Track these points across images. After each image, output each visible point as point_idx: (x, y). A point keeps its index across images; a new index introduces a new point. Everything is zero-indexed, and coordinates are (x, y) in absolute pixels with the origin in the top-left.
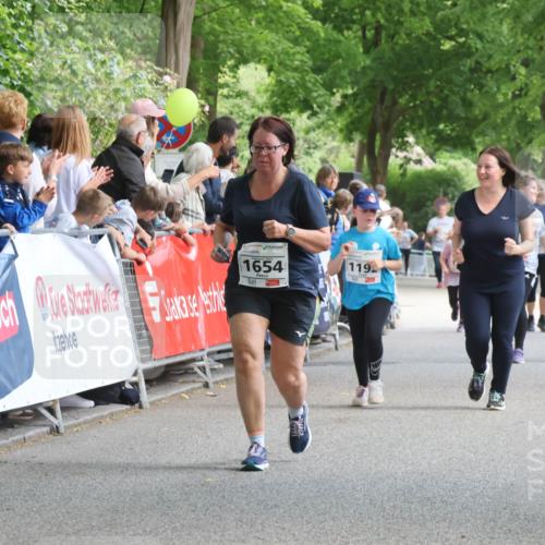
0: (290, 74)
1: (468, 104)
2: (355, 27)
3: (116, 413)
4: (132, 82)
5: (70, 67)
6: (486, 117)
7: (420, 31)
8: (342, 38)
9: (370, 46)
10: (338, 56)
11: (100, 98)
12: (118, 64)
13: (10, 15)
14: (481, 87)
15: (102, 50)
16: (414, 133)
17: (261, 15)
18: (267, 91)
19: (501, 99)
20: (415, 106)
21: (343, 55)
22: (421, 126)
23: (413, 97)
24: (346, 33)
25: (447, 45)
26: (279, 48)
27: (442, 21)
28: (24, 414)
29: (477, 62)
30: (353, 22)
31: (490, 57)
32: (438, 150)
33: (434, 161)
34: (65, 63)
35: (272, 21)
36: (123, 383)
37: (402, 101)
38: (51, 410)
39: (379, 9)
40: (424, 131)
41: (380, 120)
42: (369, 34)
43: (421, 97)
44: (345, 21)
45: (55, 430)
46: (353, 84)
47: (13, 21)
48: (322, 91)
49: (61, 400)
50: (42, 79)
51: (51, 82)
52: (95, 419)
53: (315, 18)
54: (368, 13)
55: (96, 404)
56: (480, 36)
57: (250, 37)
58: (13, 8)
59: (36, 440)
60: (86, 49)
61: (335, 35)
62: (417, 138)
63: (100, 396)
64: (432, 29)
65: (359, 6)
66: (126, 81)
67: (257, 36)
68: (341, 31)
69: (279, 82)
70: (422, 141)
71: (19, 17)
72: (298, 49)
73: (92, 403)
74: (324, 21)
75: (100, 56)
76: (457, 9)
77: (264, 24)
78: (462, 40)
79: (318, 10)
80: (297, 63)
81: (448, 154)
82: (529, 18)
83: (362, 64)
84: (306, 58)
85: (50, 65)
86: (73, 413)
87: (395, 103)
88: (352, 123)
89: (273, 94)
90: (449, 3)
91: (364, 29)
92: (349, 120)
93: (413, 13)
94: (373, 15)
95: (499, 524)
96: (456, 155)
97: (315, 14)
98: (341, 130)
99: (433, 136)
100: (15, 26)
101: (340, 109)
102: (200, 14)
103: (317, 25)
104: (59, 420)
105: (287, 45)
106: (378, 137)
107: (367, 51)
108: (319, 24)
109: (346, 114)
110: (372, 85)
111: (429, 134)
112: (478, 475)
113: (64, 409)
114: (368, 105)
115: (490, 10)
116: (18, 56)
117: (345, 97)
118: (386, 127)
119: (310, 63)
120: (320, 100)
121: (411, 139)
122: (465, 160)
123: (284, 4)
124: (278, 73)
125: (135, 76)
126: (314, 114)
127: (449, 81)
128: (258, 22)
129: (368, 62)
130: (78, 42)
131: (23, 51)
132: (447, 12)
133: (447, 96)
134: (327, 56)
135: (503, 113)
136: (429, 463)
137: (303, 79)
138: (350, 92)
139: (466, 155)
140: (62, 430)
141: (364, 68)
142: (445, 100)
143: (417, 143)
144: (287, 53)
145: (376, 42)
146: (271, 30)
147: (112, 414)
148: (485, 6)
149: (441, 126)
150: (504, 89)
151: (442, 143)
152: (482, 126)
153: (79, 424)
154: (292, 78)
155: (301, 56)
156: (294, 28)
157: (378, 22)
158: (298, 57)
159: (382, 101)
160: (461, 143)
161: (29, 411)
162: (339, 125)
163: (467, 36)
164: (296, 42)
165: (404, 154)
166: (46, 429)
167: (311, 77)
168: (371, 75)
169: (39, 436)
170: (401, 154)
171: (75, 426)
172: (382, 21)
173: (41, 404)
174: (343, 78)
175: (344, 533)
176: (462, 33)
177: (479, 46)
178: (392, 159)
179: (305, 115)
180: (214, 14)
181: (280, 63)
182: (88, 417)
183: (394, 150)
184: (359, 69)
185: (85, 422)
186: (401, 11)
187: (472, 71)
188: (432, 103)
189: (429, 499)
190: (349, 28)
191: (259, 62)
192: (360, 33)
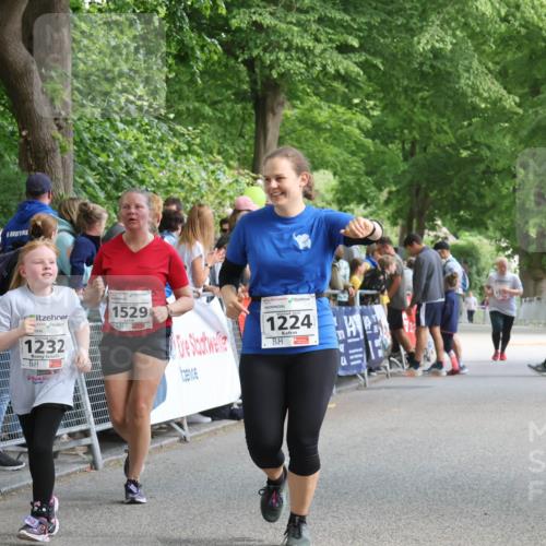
0: (348, 177)
1: (481, 197)
2: (397, 141)
3: (228, 426)
4: (235, 184)
5: (189, 175)
6: (494, 206)
7: (446, 143)
8: (386, 150)
9: (408, 155)
10: (384, 163)
11: (212, 198)
12: (224, 172)
13: (146, 140)
14: (490, 184)
15: (213, 163)
16: (441, 217)
17: (327, 135)
18: (332, 190)
19: (505, 191)
20: (442, 198)
21: (388, 162)
22: (446, 214)
23: (441, 192)
24: (390, 146)
25: (465, 154)
26: (341, 158)
27: (461, 136)
28: (161, 428)
29: (488, 167)
30: (395, 138)
31: (497, 161)
32: (458, 230)
33: (457, 238)
34: (185, 172)
35: (335, 139)
36: (231, 405)
37: (431, 195)
38: (180, 424)
39: (414, 128)
40: (449, 217)
41: (416, 209)
42: (408, 146)
43: (446, 192)
44: (389, 137)
45: (184, 440)
46: (396, 184)
47: (149, 144)
48: (373, 189)
49: (188, 417)
50: (170, 184)
51: (177, 186)
52: (212, 431)
53: (366, 137)
54: (406, 131)
55: (213, 420)
56: (489, 148)
57: (320, 151)
58: (148, 134)
59: (170, 447)
60: (201, 163)
61: (382, 148)
62: (443, 221)
63: (216, 414)
64: (453, 141)
65: (400, 127)
66: (230, 184)
67: (324, 150)
68: (386, 145)
69: (342, 183)
70: (448, 223)
71: (152, 141)
72: (355, 158)
73: (209, 419)
74: (373, 138)
75: (212, 167)
76: (472, 128)
77: (329, 141)
78: (475, 150)
79: (368, 131)
80: (354, 169)
81: (467, 234)
82: (524, 133)
83: (402, 169)
84: (361, 165)
85: (175, 174)
86: (196, 427)
87: (427, 196)
88: (397, 212)
89: (337, 191)
90: (466, 123)
91: (403, 143)
92: (394, 209)
93: (438, 132)
94: (410, 132)
95: (512, 504)
96: (473, 233)
97: (367, 134)
98: (389, 218)
99: (456, 220)
100: (149, 148)
101: (387, 202)
102: (283, 134)
103: (368, 142)
104: (186, 432)
105: (346, 156)
106: (415, 221)
107: (406, 159)
108: (370, 141)
109: (391, 205)
110: (410, 185)
111: (452, 218)
112: (496, 468)
113: (189, 424)
114: (408, 198)
115: (497, 128)
116: (151, 169)
117: (390, 193)
118: (421, 214)
119: (364, 168)
120: (372, 194)
121: (439, 222)
122: (480, 237)
123: (344, 127)
124: (340, 177)
125: (237, 181)
126: (368, 205)
127: (467, 181)
128: (325, 140)
129: (406, 167)
130: (196, 158)
131: (155, 166)
132: (464, 130)
133: (466, 191)
134: (375, 163)
135: (506, 203)
136: (459, 461)
137: (359, 180)
138: (394, 189)
139: (480, 233)
140: (188, 439)
141: (404, 172)
142: (464, 194)
143: (444, 225)
144: (348, 162)
145: (412, 153)
146: (335, 146)
147: (224, 427)
148: (492, 125)
149: (462, 213)
150: (507, 184)
151: (462, 225)
152: (491, 212)
153: (201, 435)
154: (351, 180)
155: (357, 164)
156: (352, 144)
157: (414, 138)
158: (355, 164)
159: (417, 194)
160: (476, 225)
161: (164, 426)
162: (387, 213)
163: (479, 147)
164: (353, 153)
165: (434, 233)
166: (177, 439)
167: (365, 179)
168: (409, 177)
169: (172, 444)
170: (432, 233)
171: (197, 436)
172: (417, 136)
173: (172, 421)
174: (387, 179)
175: (397, 513)
176: (476, 144)
177: (489, 154)
178: (425, 237)
179: (362, 206)
180: (293, 135)
181: (343, 169)
182: (207, 430)
183: (426, 231)
184: (399, 172)
185: (206, 433)
186: (430, 130)
187: (484, 173)
188: (454, 196)
189: (459, 486)
190: (392, 143)
191: (327, 169)
192: (400, 146)
